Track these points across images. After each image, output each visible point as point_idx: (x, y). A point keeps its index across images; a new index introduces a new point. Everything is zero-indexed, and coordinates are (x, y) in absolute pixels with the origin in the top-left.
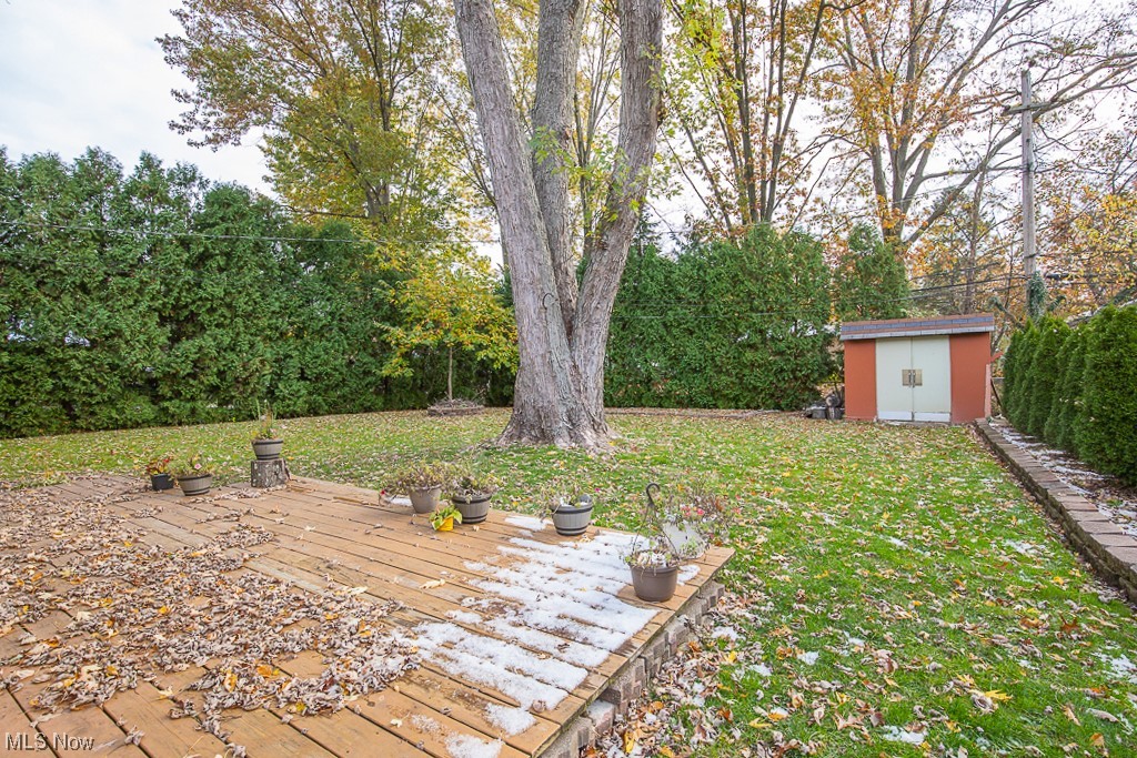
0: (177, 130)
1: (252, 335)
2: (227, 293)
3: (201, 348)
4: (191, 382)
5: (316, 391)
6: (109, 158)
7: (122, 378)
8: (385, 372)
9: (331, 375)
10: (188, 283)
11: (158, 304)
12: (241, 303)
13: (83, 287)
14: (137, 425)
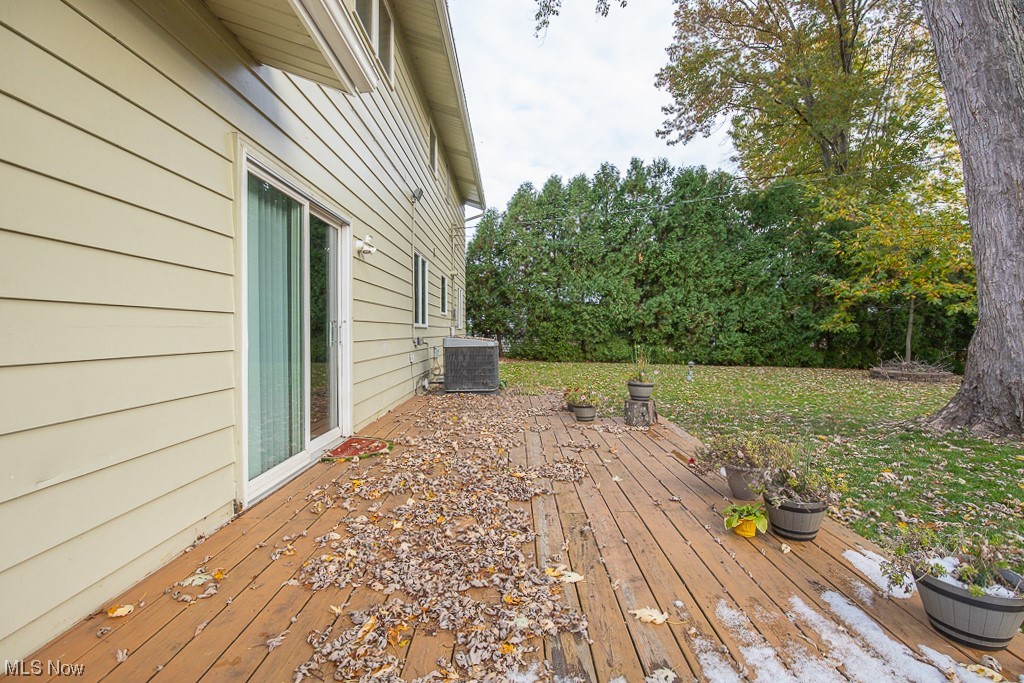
0: (661, 136)
1: (700, 292)
2: (682, 258)
3: (660, 304)
4: (654, 330)
5: (752, 344)
6: (613, 168)
7: (611, 326)
8: (823, 327)
9: (768, 328)
10: (655, 251)
11: (634, 270)
12: (693, 267)
13: (591, 261)
14: (619, 361)
